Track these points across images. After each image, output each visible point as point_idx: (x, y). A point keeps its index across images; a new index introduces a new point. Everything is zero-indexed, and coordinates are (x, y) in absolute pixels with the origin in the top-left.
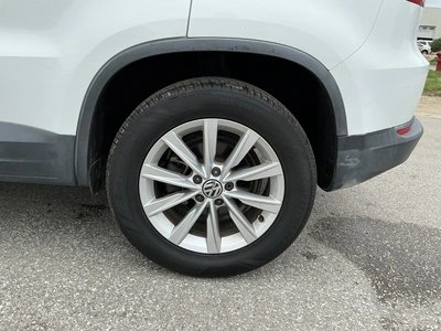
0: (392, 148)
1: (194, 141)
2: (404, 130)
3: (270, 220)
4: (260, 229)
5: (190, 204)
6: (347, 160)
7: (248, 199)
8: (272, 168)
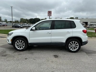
0: (86, 43)
1: (72, 43)
2: (87, 41)
3: (78, 48)
4: (77, 49)
5: (72, 47)
6: (83, 43)
7: (76, 47)
8: (78, 44)
